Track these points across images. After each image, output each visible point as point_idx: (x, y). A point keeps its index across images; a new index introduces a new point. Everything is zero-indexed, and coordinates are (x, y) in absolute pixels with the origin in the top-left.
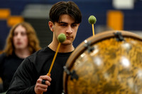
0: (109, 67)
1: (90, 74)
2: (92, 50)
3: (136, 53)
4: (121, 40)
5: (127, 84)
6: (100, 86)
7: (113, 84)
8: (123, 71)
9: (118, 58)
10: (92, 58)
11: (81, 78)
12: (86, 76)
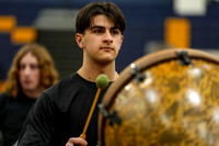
0: (168, 105)
1: (140, 116)
2: (142, 80)
3: (210, 83)
4: (187, 64)
5: (197, 132)
6: (154, 135)
7: (176, 132)
8: (190, 112)
9: (182, 91)
10: (143, 91)
11: (126, 123)
12: (134, 120)
